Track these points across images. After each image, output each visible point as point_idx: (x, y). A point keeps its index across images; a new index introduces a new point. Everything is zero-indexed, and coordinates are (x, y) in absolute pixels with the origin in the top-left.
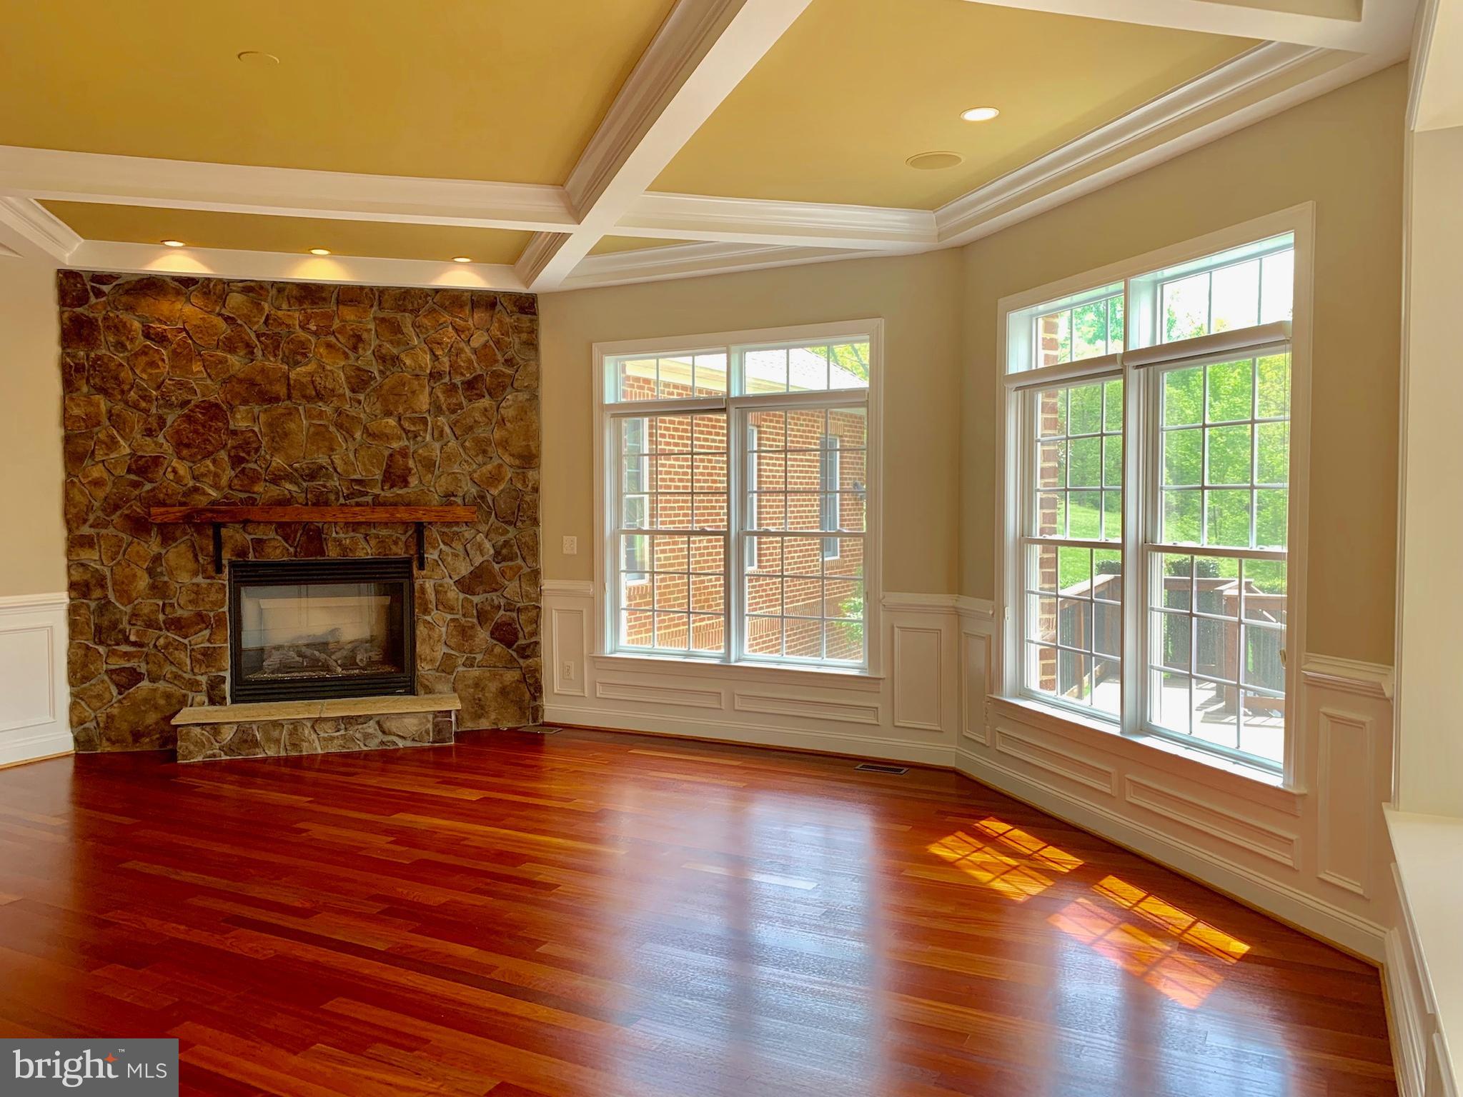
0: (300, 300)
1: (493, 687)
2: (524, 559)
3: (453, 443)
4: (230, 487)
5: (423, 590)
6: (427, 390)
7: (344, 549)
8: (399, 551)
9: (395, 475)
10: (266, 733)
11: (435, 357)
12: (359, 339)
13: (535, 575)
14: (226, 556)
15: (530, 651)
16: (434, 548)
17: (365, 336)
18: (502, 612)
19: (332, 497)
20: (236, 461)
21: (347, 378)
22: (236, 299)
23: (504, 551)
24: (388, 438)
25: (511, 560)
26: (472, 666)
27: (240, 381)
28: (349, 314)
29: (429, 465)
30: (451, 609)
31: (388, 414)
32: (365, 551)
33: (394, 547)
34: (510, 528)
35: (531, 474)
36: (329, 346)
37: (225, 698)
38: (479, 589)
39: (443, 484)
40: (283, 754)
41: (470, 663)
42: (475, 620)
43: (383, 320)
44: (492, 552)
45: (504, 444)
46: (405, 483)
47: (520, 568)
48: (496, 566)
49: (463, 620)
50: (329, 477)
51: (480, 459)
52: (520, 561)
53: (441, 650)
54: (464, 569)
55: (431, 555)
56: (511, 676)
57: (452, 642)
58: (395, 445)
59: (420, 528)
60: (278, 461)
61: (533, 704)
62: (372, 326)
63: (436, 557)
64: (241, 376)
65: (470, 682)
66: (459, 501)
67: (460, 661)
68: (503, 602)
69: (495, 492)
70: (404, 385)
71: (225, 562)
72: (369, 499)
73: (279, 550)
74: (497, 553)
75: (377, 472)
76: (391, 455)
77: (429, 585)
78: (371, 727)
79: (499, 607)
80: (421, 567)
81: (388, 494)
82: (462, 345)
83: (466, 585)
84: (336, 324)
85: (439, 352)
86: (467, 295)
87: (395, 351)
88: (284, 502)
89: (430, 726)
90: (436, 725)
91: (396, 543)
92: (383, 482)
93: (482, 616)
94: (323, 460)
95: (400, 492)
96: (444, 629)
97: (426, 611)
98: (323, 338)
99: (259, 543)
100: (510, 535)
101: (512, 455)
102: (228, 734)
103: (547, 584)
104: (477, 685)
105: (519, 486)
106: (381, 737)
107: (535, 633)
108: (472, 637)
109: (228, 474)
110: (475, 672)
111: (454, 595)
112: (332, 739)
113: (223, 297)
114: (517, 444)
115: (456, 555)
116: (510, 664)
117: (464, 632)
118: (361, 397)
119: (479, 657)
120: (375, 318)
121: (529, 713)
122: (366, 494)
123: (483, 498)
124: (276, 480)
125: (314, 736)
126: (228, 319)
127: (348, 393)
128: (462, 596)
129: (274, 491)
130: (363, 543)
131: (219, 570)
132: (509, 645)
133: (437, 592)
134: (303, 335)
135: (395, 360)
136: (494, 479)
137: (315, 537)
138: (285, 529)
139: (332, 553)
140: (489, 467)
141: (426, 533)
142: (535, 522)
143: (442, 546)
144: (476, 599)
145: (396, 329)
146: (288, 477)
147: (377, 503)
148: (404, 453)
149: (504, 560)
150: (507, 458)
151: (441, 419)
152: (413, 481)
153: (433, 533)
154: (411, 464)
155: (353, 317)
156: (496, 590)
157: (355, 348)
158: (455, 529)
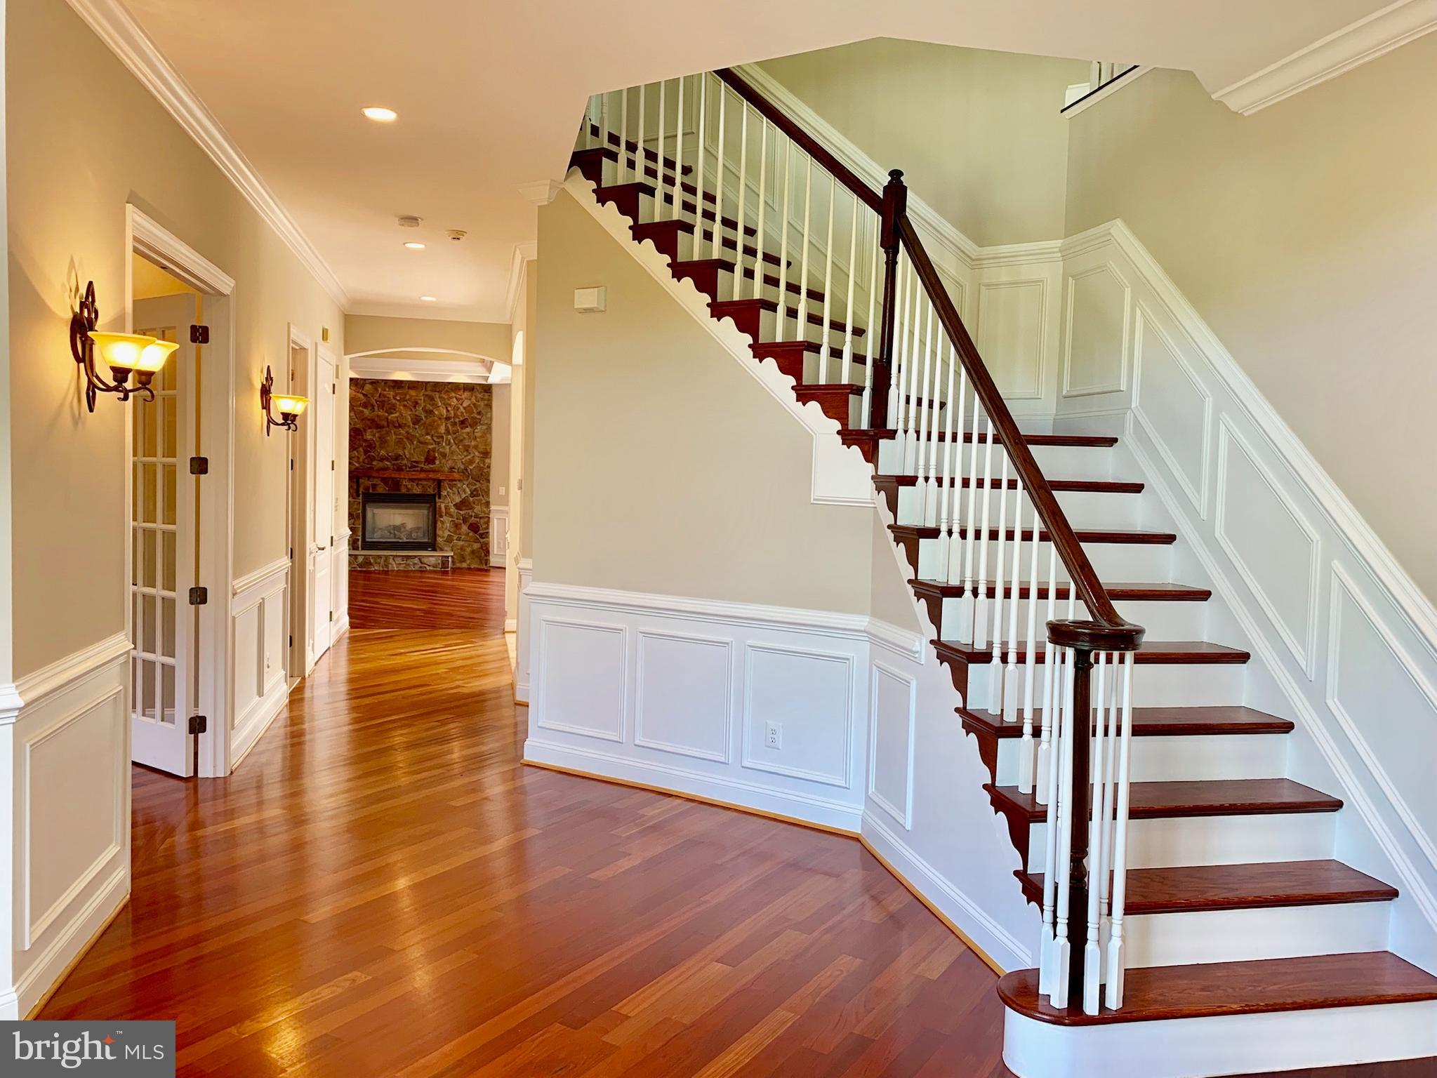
0: (393, 387)
1: (469, 550)
2: (483, 496)
3: (454, 447)
4: (364, 462)
5: (440, 506)
6: (444, 424)
7: (408, 489)
8: (431, 491)
9: (430, 459)
10: (375, 560)
11: (448, 411)
12: (417, 403)
13: (488, 504)
14: (361, 490)
15: (486, 535)
16: (445, 490)
17: (419, 402)
18: (473, 518)
19: (404, 467)
20: (366, 452)
21: (412, 419)
22: (368, 387)
23: (475, 493)
24: (426, 444)
25: (478, 496)
26: (460, 540)
27: (369, 420)
28: (413, 393)
29: (444, 455)
30: (451, 516)
31: (428, 434)
32: (417, 490)
33: (429, 490)
34: (478, 483)
35: (487, 461)
36: (405, 406)
37: (358, 548)
38: (464, 508)
39: (450, 463)
40: (381, 569)
41: (459, 539)
42: (461, 521)
43: (427, 395)
44: (469, 493)
45: (476, 447)
46: (435, 464)
47: (481, 500)
48: (471, 499)
49: (456, 521)
50: (403, 459)
51: (465, 453)
52: (481, 497)
53: (447, 533)
54: (458, 500)
55: (444, 493)
56: (476, 546)
57: (452, 530)
58: (430, 447)
59: (439, 482)
60: (383, 452)
61: (486, 558)
62: (422, 398)
63: (446, 494)
64: (369, 418)
65: (459, 547)
66: (456, 471)
67: (455, 538)
68: (473, 514)
69: (471, 467)
70: (434, 422)
71: (360, 492)
72: (419, 469)
73: (382, 489)
74: (472, 493)
75: (422, 457)
76: (428, 452)
77: (443, 506)
78: (416, 560)
79: (472, 516)
80: (439, 498)
81: (427, 467)
82: (459, 405)
83: (458, 506)
84: (408, 397)
85: (449, 409)
86: (462, 386)
87: (431, 408)
88: (386, 469)
89: (440, 562)
90: (442, 561)
91: (429, 488)
92: (425, 462)
93: (465, 520)
94: (401, 452)
95: (432, 466)
96: (448, 525)
97: (441, 516)
98: (402, 403)
99: (374, 486)
100: (477, 486)
101: (479, 452)
102: (360, 559)
103: (493, 507)
104: (461, 549)
105: (482, 465)
106: (421, 565)
107: (488, 528)
108: (460, 529)
109: (362, 457)
110: (461, 543)
111: (453, 510)
112: (400, 564)
113: (363, 387)
114: (482, 448)
115: (454, 494)
116: (476, 541)
117: (457, 526)
118: (417, 427)
119: (463, 537)
120: (423, 395)
121: (483, 562)
122: (418, 467)
123: (466, 470)
124: (382, 460)
125: (394, 563)
126: (364, 395)
127: (411, 425)
128: (456, 511)
129: (381, 465)
130: (415, 487)
131: (358, 495)
132: (476, 532)
133: (446, 509)
134: (394, 401)
135: (431, 412)
136: (471, 462)
137: (396, 484)
138: (384, 480)
139: (404, 490)
140: (469, 457)
141: (442, 484)
142: (488, 481)
143: (449, 490)
144: (461, 512)
145: (432, 399)
146: (387, 459)
147: (422, 470)
148: (434, 450)
149: (474, 496)
150: (477, 454)
151: (450, 436)
152: (437, 462)
153: (445, 484)
154: (436, 455)
155: (414, 394)
156: (470, 509)
157: (415, 407)
158: (454, 483)
